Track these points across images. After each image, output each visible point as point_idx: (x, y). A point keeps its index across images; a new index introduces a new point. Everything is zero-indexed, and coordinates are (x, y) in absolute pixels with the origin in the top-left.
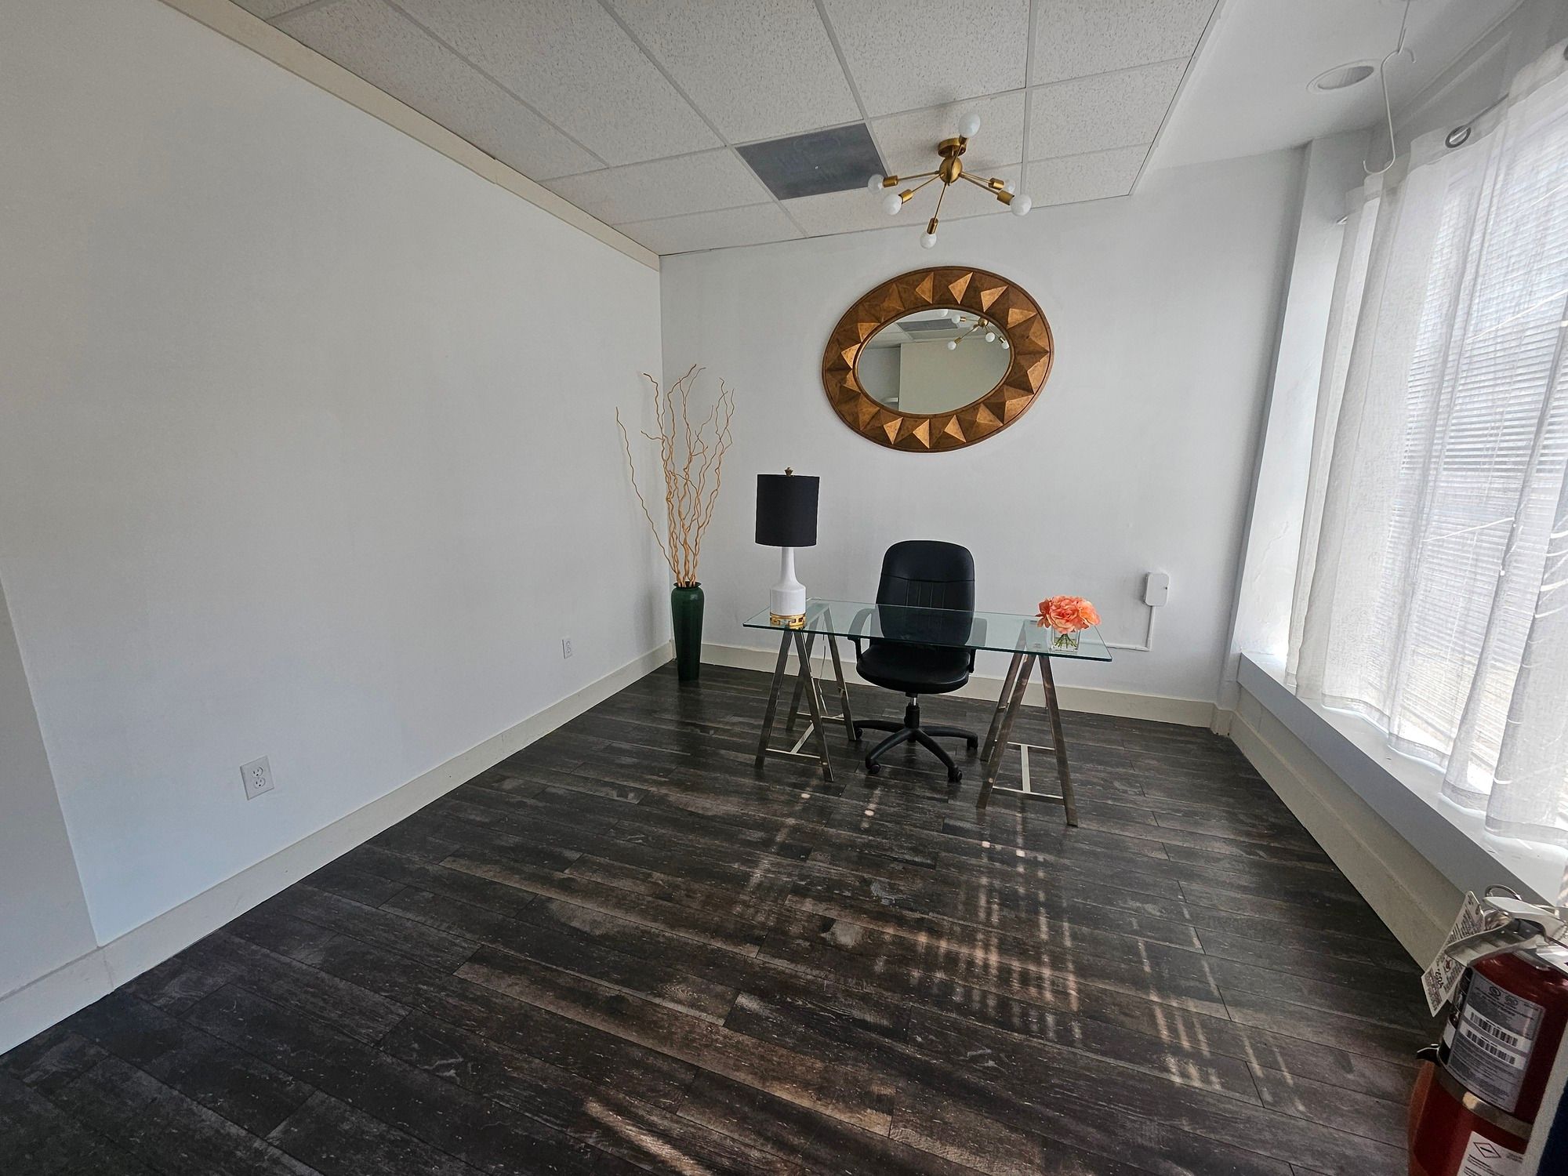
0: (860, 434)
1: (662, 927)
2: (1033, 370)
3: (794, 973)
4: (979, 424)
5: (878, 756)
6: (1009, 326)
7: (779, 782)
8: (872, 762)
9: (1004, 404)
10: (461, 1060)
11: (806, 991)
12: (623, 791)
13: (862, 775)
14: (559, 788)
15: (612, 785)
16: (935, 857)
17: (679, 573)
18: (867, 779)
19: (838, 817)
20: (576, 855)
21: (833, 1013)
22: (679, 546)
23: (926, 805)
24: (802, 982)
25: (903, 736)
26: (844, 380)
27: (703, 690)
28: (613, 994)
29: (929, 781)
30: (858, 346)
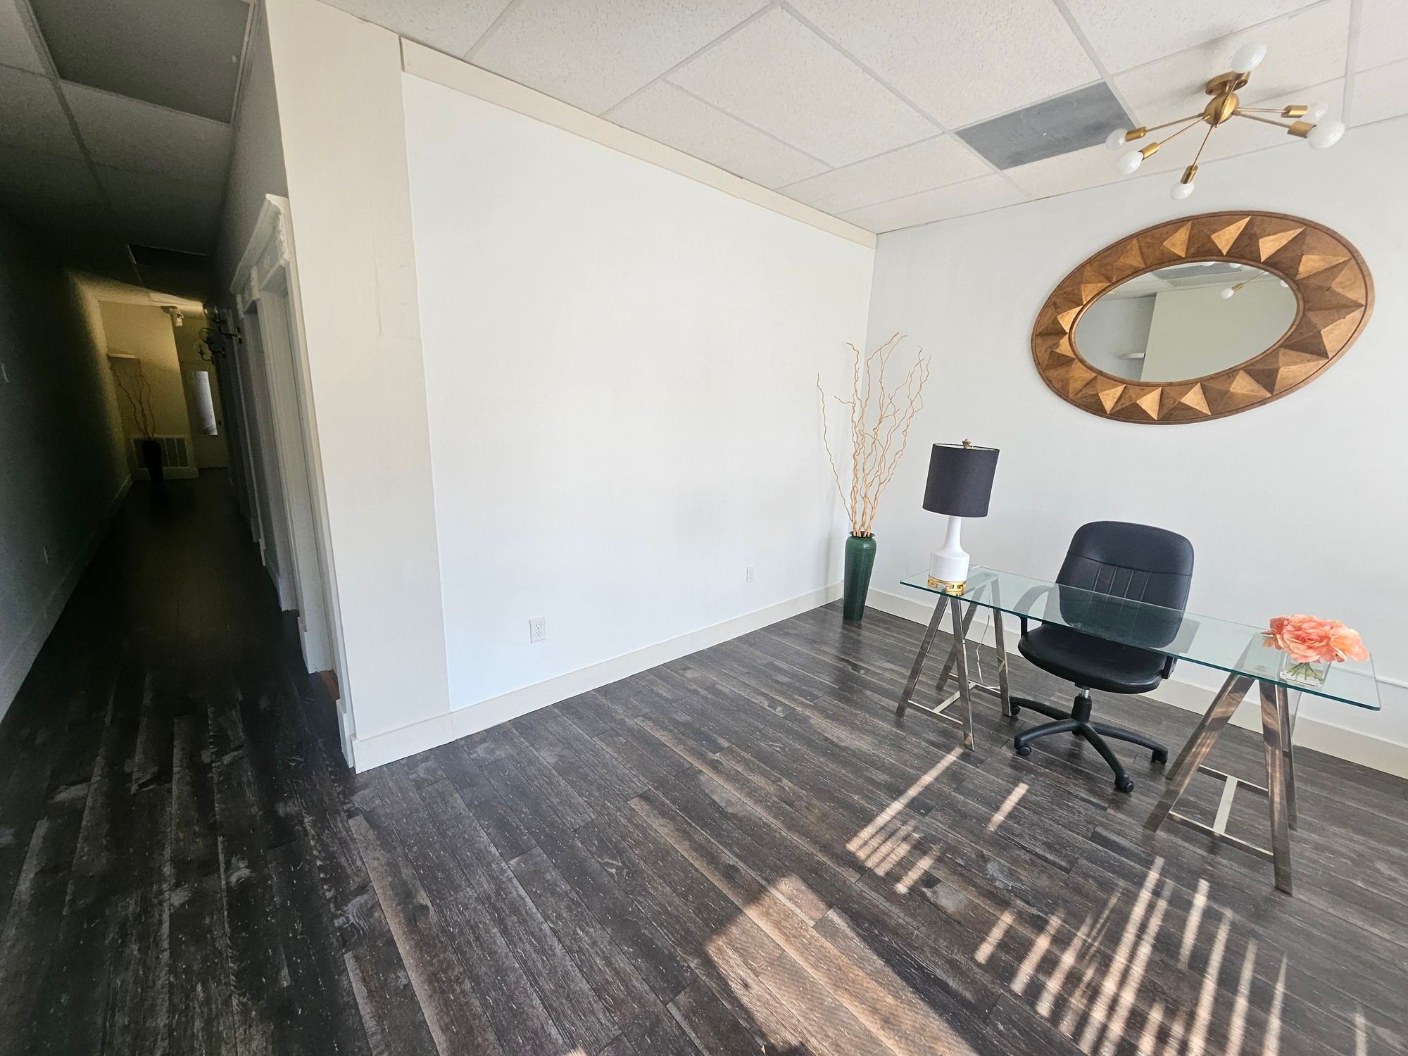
0: (1070, 402)
1: (780, 825)
2: (1332, 329)
3: (887, 911)
4: (1233, 395)
5: (1034, 738)
6: (1299, 277)
7: (916, 734)
8: (1022, 743)
9: (1277, 370)
10: (621, 864)
11: (894, 931)
12: (774, 704)
13: (1009, 753)
14: (726, 687)
15: (766, 695)
16: (1073, 862)
17: (855, 523)
18: (1014, 759)
19: (970, 786)
20: (725, 744)
21: (916, 961)
22: (859, 498)
23: (1078, 805)
24: (893, 923)
25: (1067, 726)
26: (1057, 345)
27: (863, 632)
28: (731, 863)
29: (1090, 782)
30: (1078, 309)
